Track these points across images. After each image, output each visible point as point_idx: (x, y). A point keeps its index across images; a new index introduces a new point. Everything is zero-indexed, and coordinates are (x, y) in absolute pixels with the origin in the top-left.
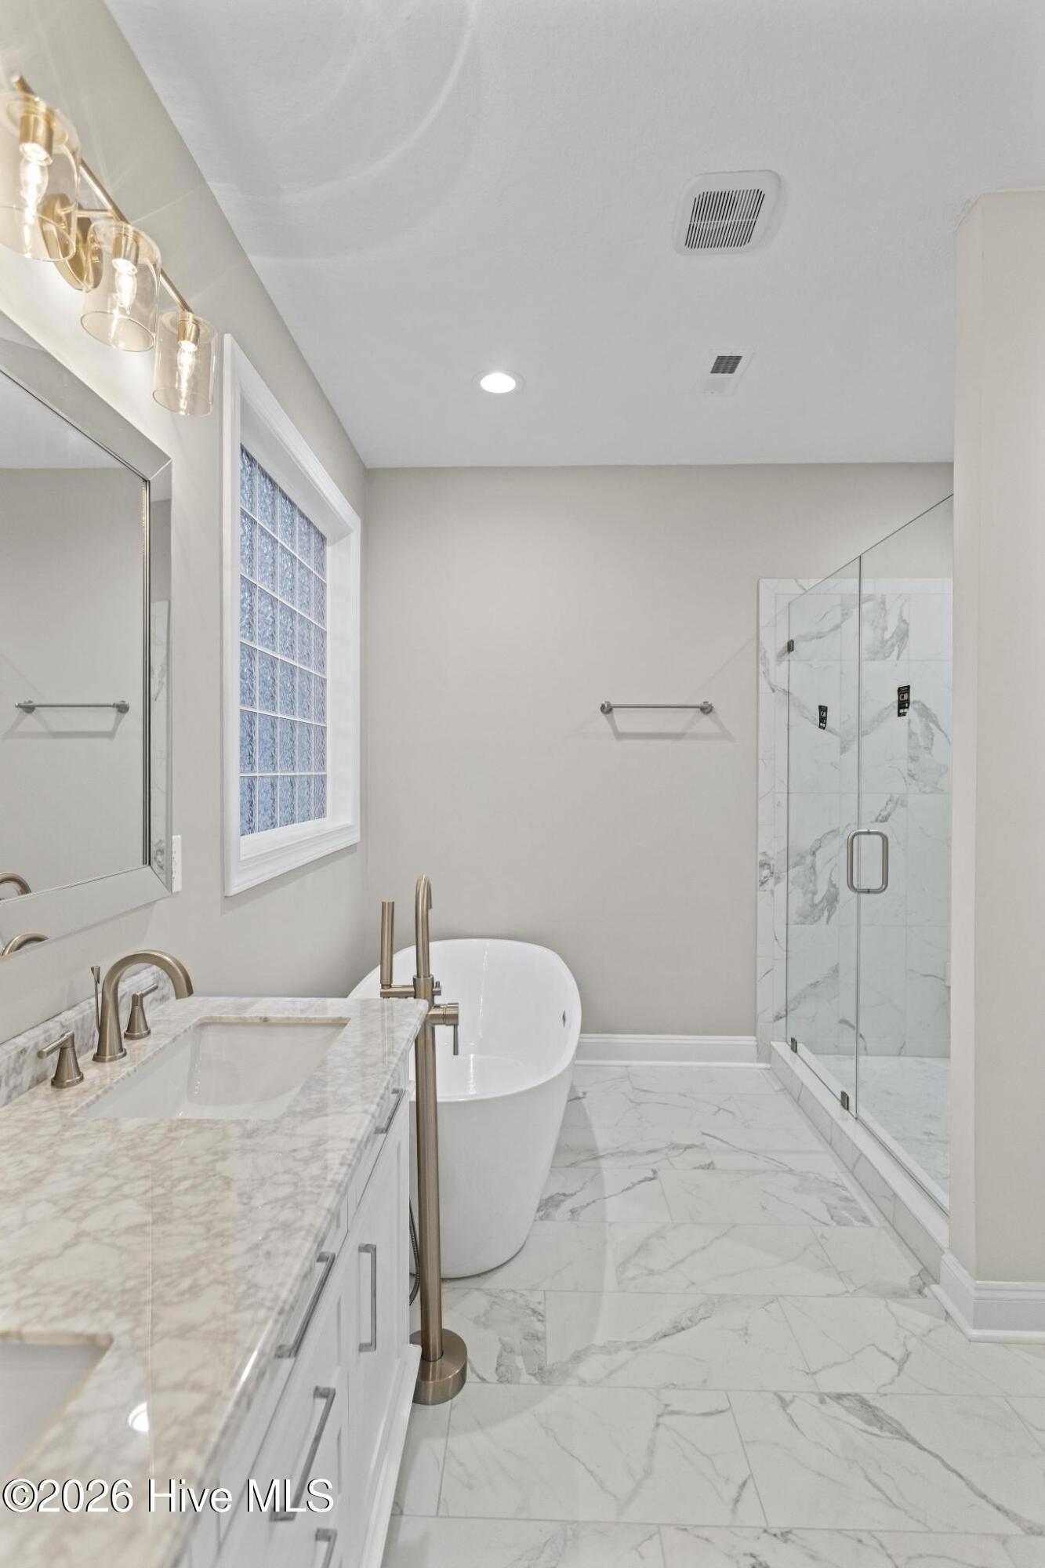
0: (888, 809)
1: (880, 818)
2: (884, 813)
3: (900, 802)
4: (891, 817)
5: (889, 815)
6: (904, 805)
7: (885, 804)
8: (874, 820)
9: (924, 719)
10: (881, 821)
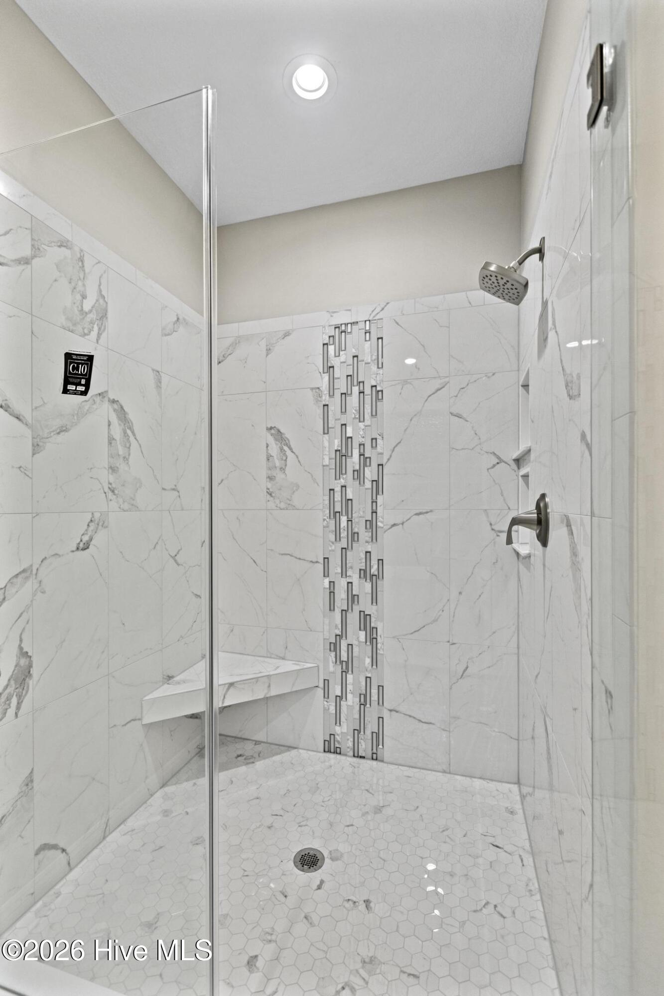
0: (90, 534)
1: (81, 545)
2: (86, 538)
3: (101, 524)
4: (93, 542)
5: (91, 539)
6: (104, 526)
7: (86, 527)
8: (74, 549)
9: (122, 424)
10: (83, 549)
